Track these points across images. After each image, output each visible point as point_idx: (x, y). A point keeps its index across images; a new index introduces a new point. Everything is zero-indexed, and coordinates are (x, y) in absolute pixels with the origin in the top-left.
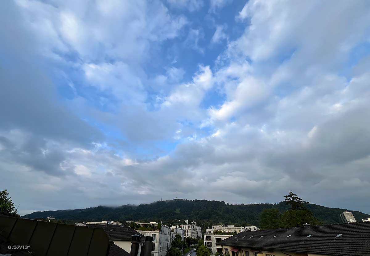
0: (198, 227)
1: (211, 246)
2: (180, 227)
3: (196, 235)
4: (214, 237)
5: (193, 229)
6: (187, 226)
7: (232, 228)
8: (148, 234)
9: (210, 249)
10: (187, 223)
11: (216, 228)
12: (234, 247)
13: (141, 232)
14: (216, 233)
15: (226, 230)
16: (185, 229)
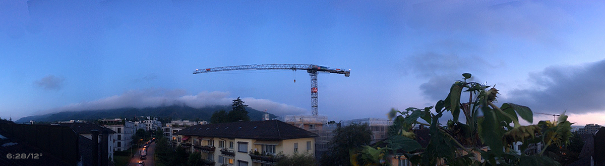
0: (159, 122)
1: (169, 136)
2: (142, 122)
3: (156, 128)
4: (171, 129)
5: (154, 124)
6: (149, 121)
7: (187, 123)
8: (114, 128)
9: (167, 138)
10: (149, 119)
11: (174, 122)
12: (186, 136)
13: (108, 127)
14: (174, 126)
15: (182, 124)
16: (147, 123)
